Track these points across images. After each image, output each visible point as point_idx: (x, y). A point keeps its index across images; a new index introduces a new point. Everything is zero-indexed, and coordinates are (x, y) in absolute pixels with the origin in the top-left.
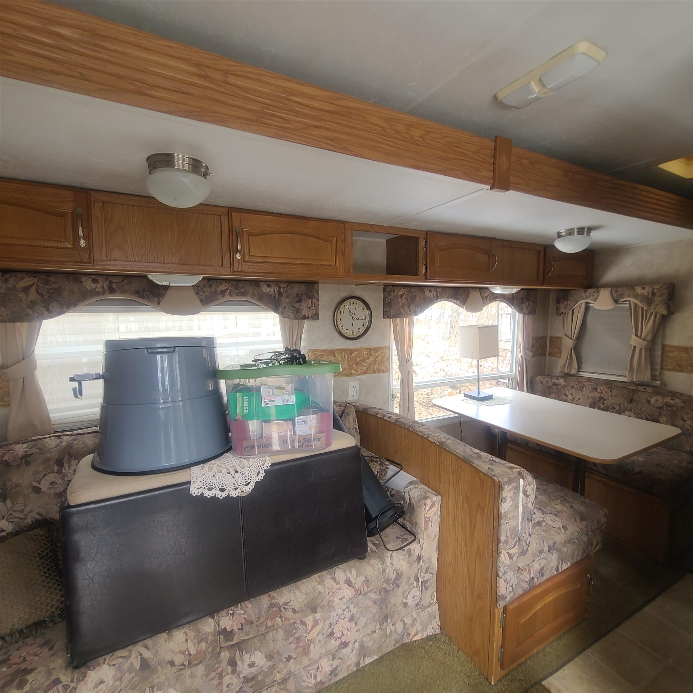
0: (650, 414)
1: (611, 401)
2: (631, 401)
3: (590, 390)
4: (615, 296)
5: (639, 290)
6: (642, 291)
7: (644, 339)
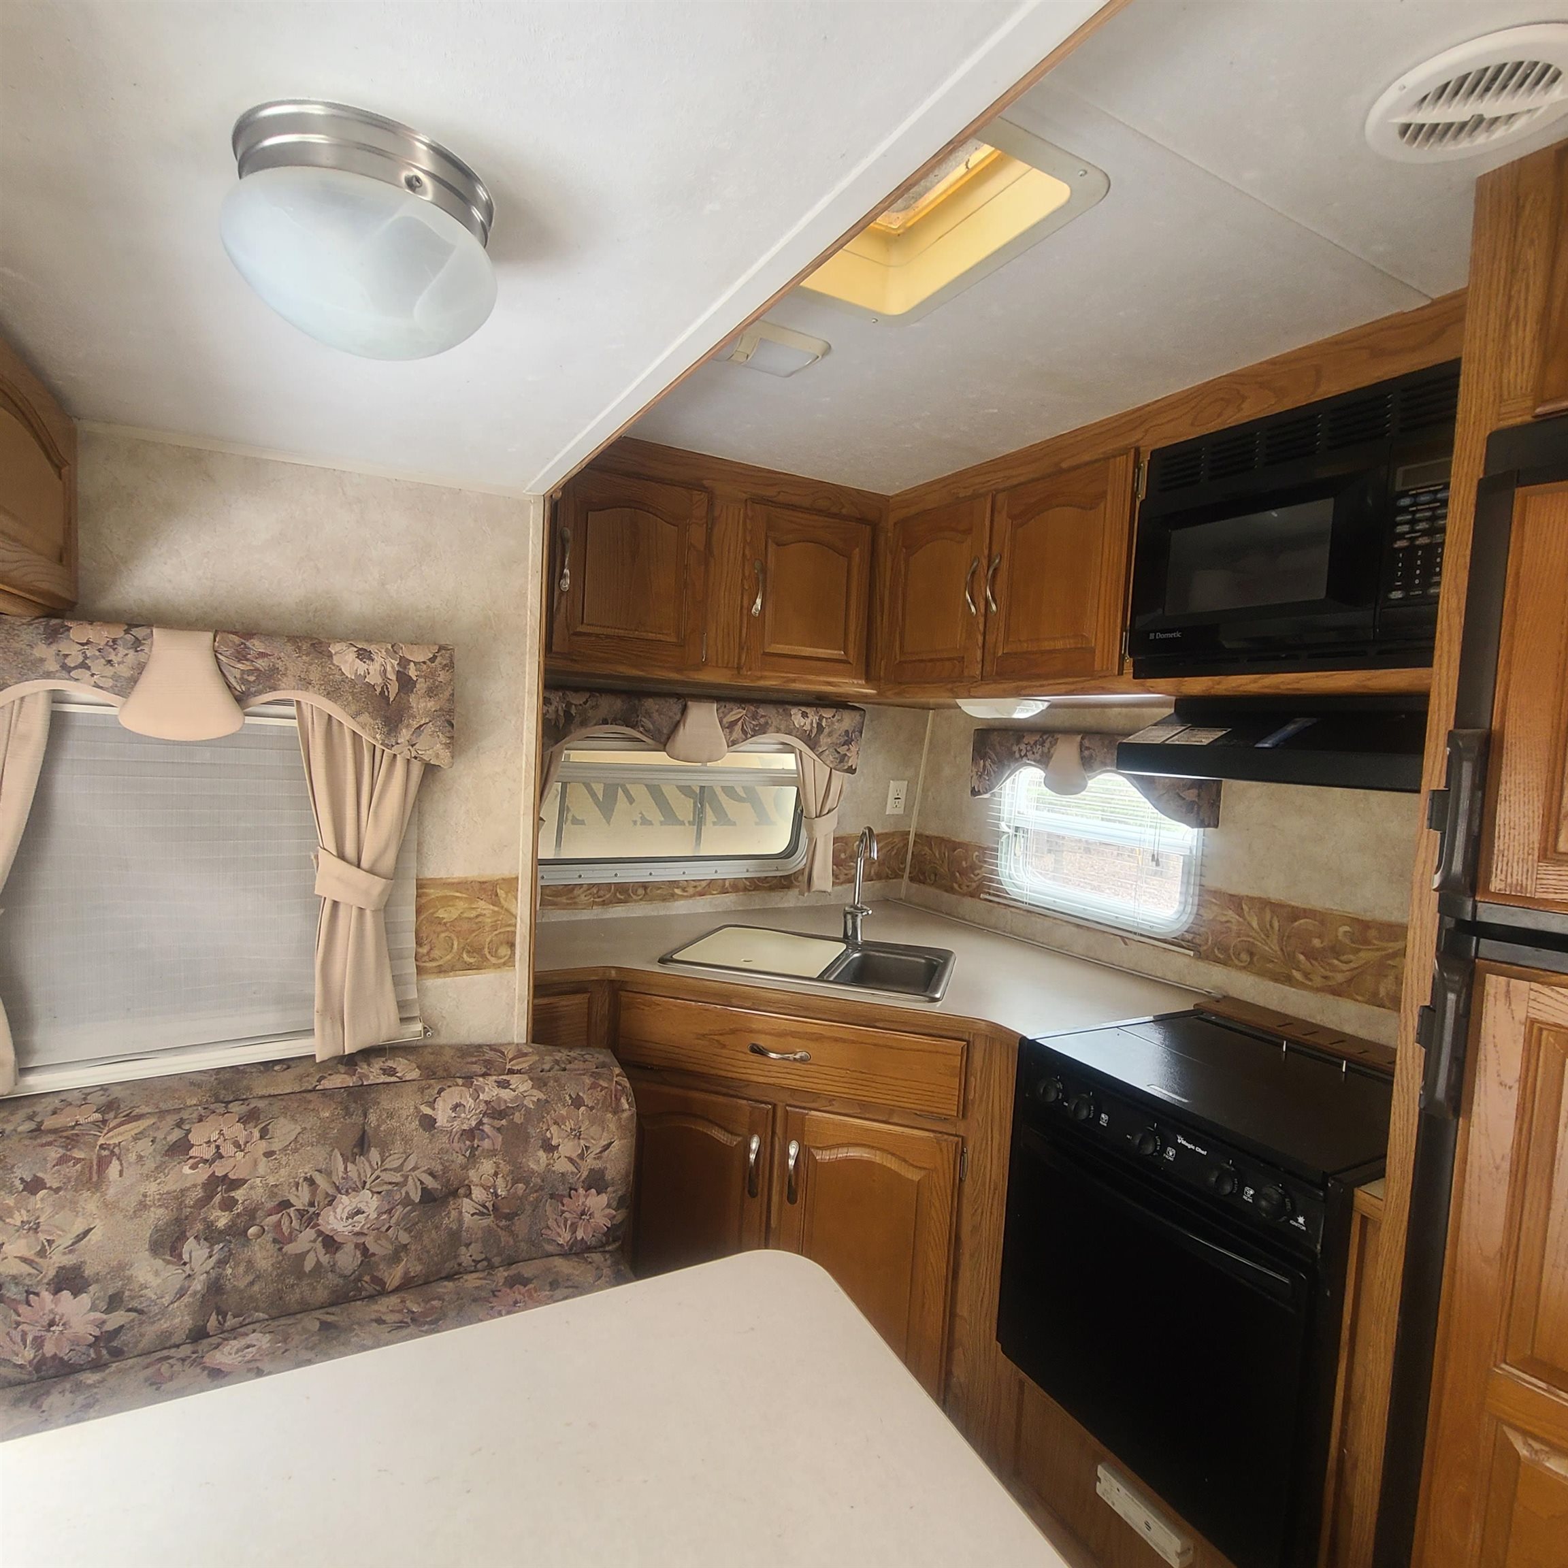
0: (438, 1168)
1: (272, 1181)
2: (362, 1144)
3: (150, 1164)
4: (233, 675)
5: (347, 662)
6: (361, 667)
7: (371, 871)
